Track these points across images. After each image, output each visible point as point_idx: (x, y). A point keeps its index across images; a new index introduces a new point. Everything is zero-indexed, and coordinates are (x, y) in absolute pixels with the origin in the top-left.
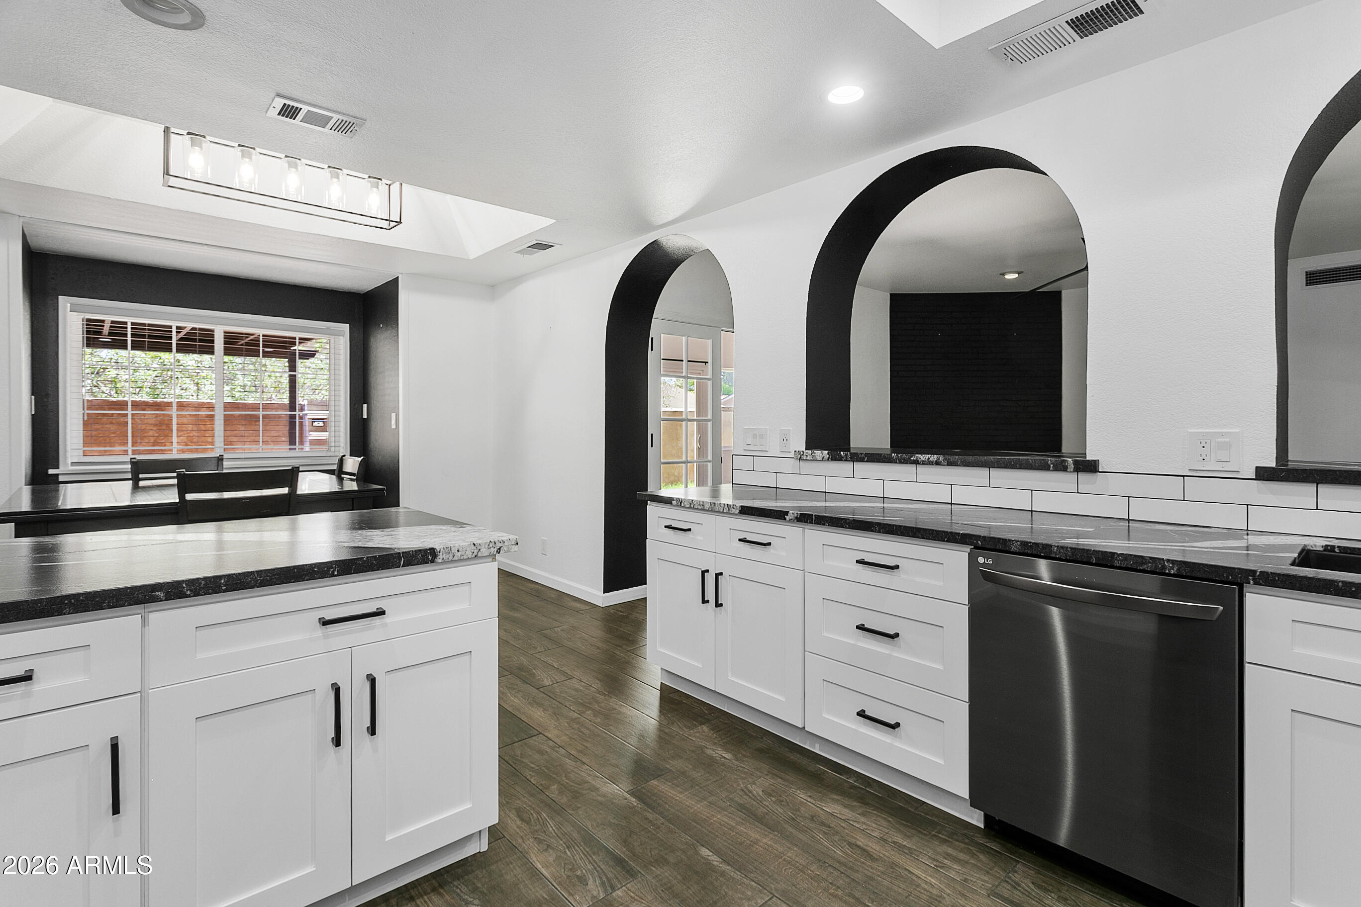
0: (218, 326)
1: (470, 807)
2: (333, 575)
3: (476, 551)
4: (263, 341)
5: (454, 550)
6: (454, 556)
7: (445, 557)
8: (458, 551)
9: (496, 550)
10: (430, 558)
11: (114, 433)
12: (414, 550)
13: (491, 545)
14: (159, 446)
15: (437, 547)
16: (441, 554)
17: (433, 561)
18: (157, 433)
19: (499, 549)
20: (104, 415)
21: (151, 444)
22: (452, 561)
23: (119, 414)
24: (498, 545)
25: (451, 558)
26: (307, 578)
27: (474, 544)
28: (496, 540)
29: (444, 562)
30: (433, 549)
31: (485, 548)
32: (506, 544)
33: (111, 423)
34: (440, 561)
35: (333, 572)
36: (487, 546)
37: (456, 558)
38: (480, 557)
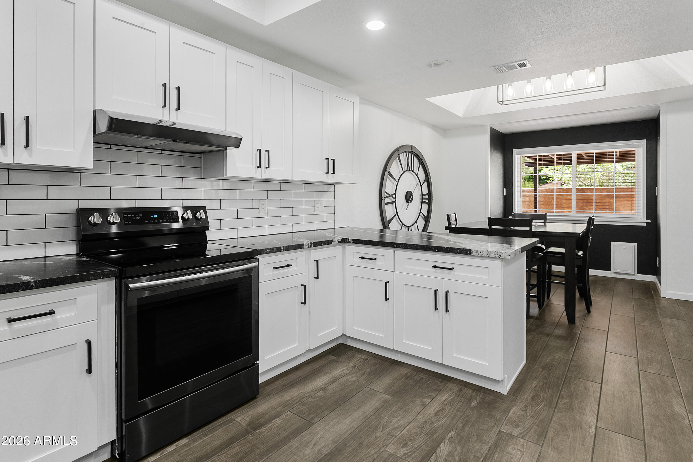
0: (573, 152)
1: (487, 365)
2: (436, 251)
3: (488, 254)
4: (595, 156)
5: (479, 252)
6: (479, 254)
7: (475, 254)
8: (481, 252)
9: (498, 256)
10: (469, 253)
11: (565, 203)
12: (463, 248)
13: (496, 253)
14: (583, 210)
15: (472, 249)
16: (473, 252)
17: (470, 254)
18: (582, 204)
19: (500, 256)
20: (561, 195)
21: (580, 209)
22: (478, 256)
23: (567, 195)
24: (500, 254)
25: (477, 255)
26: (428, 250)
27: (488, 251)
28: (498, 251)
29: (475, 256)
30: (470, 250)
31: (493, 253)
32: (504, 254)
33: (564, 199)
34: (473, 255)
35: (436, 250)
36: (494, 253)
37: (479, 255)
38: (490, 257)
